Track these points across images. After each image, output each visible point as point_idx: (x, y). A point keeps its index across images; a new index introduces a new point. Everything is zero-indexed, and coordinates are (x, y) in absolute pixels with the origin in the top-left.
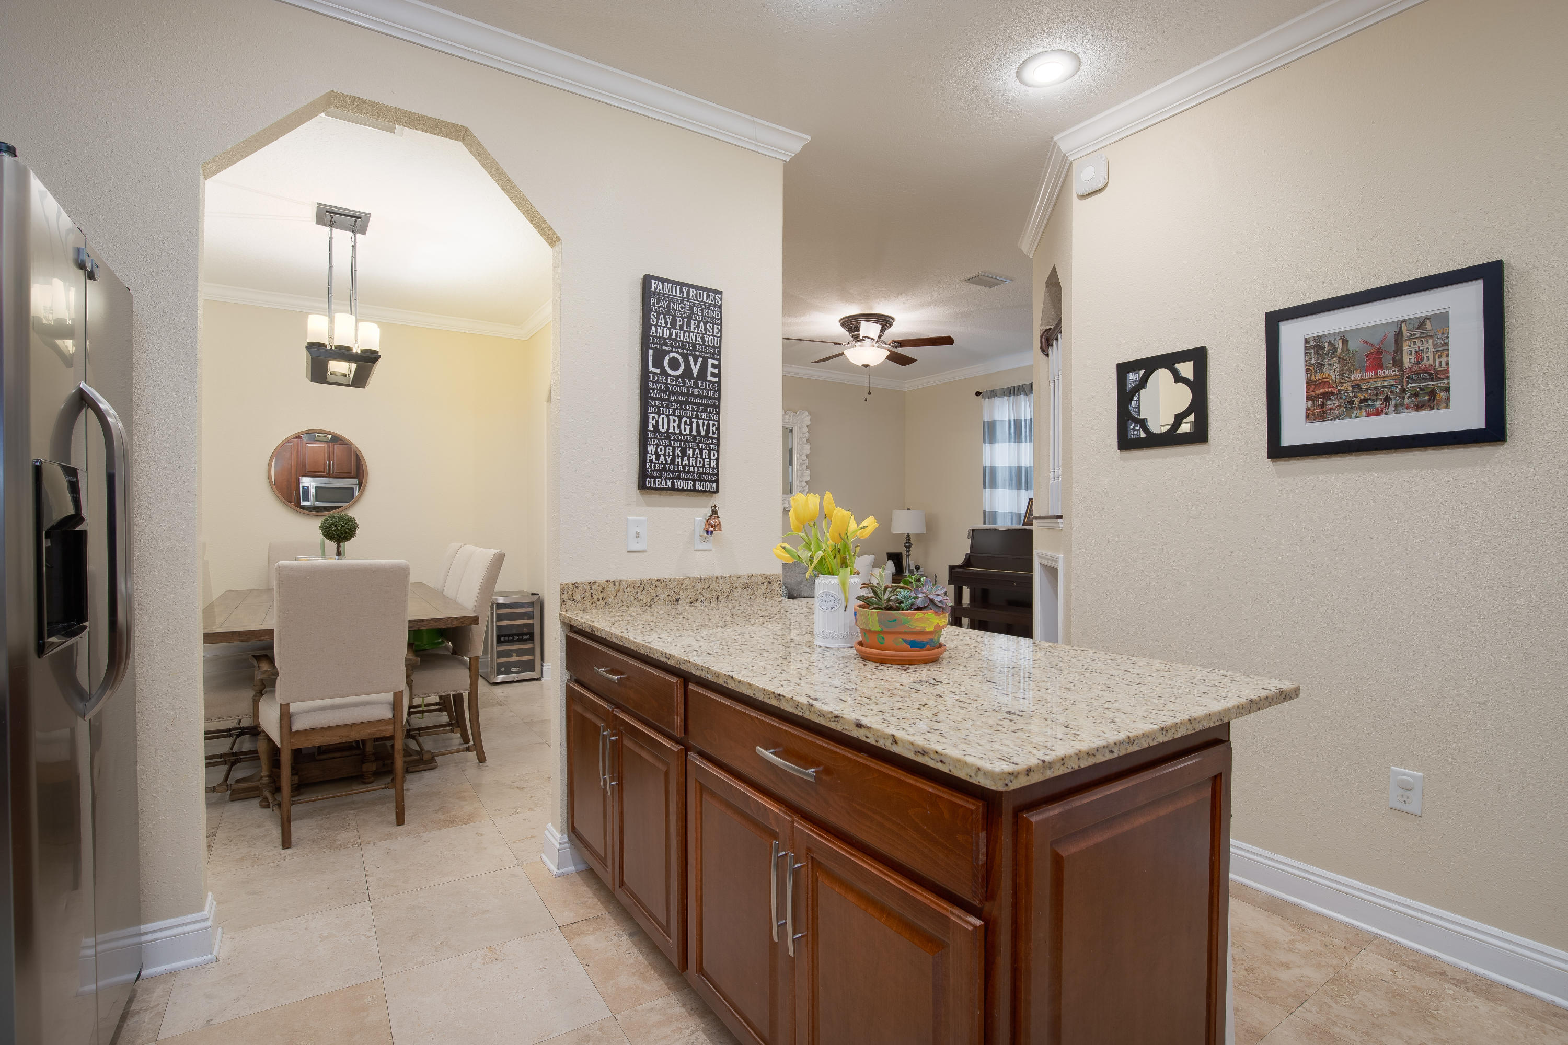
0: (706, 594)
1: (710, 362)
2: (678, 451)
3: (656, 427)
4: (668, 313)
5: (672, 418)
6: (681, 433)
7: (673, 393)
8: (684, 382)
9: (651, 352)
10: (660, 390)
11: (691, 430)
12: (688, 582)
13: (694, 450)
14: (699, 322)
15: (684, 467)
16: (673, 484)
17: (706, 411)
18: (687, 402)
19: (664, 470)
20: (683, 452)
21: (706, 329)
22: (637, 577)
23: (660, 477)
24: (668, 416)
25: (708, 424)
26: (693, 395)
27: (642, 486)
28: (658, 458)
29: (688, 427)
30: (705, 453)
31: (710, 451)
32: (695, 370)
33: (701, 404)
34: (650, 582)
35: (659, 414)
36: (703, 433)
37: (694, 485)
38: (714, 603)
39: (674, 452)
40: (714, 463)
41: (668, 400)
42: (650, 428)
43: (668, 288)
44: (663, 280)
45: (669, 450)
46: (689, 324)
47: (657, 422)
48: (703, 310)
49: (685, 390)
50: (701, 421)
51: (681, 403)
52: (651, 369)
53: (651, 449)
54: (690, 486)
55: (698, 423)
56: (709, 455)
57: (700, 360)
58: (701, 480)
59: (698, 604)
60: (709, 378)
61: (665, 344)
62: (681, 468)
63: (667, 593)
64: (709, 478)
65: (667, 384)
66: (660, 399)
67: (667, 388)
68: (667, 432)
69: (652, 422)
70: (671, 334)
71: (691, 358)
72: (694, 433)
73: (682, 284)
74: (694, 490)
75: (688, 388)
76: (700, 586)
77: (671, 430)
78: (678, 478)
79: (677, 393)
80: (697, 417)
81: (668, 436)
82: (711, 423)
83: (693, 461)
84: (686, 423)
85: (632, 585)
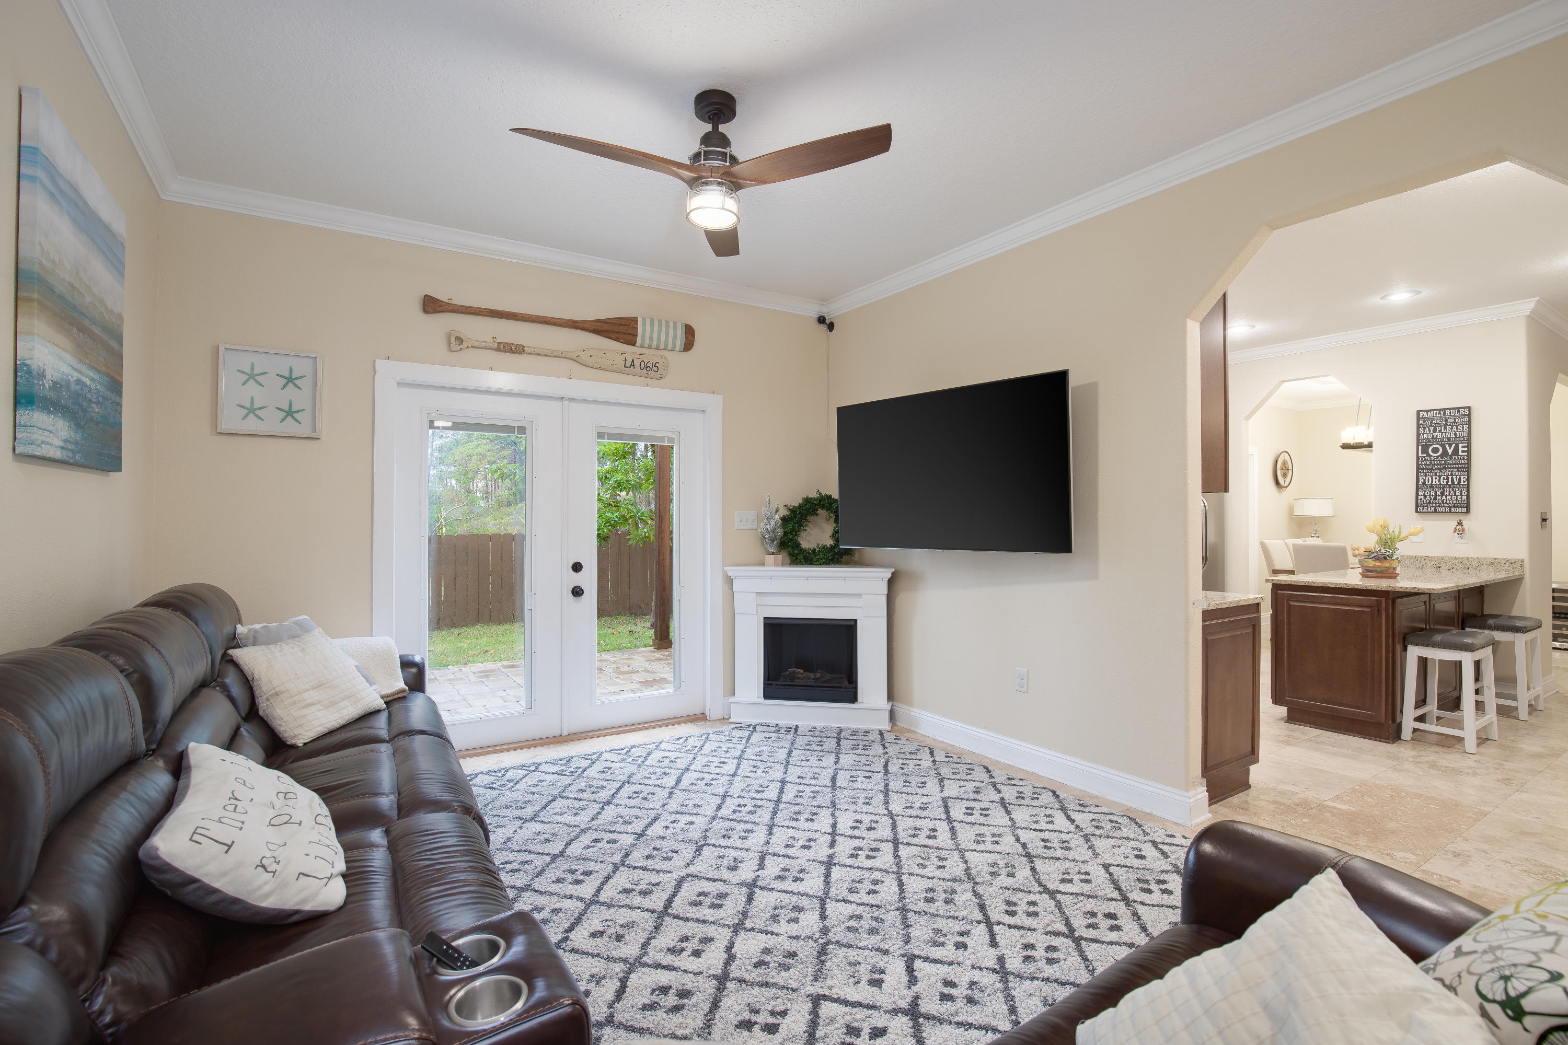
0: (1460, 566)
1: (1461, 445)
2: (1438, 493)
3: (1424, 483)
4: (1431, 425)
5: (1434, 477)
6: (1440, 484)
7: (1435, 464)
8: (1442, 458)
9: (1420, 447)
10: (1426, 464)
11: (1447, 482)
12: (1446, 559)
13: (1450, 492)
14: (1452, 426)
15: (1443, 501)
16: (1435, 510)
17: (1458, 471)
18: (1445, 468)
19: (1430, 503)
20: (1442, 494)
21: (1457, 429)
22: (1413, 554)
23: (1427, 506)
24: (1432, 477)
25: (1460, 478)
26: (1449, 464)
27: (1417, 511)
28: (1425, 497)
29: (1445, 481)
30: (1458, 493)
31: (1461, 492)
32: (1450, 451)
33: (1455, 468)
34: (1422, 557)
35: (1426, 476)
36: (1456, 483)
37: (1450, 510)
38: (1467, 571)
39: (1436, 494)
40: (1464, 498)
41: (1432, 469)
42: (1420, 483)
43: (1431, 414)
44: (1427, 411)
45: (1433, 493)
46: (1445, 428)
47: (1425, 480)
48: (1455, 420)
49: (1443, 462)
50: (1454, 477)
51: (1440, 469)
52: (1420, 455)
53: (1421, 493)
54: (1448, 510)
55: (1452, 479)
56: (1461, 494)
57: (1454, 445)
58: (1455, 507)
59: (1454, 570)
60: (1460, 453)
61: (1430, 442)
62: (1440, 502)
63: (1432, 563)
64: (1462, 505)
65: (1431, 461)
66: (1427, 469)
67: (1431, 463)
68: (1431, 484)
69: (1421, 480)
70: (1433, 436)
71: (1447, 446)
72: (1450, 483)
73: (1440, 410)
74: (1450, 512)
75: (1445, 461)
76: (1455, 561)
77: (1434, 483)
78: (1439, 506)
79: (1438, 464)
80: (1452, 475)
81: (1432, 486)
82: (1462, 477)
83: (1449, 497)
84: (1444, 479)
85: (1410, 558)
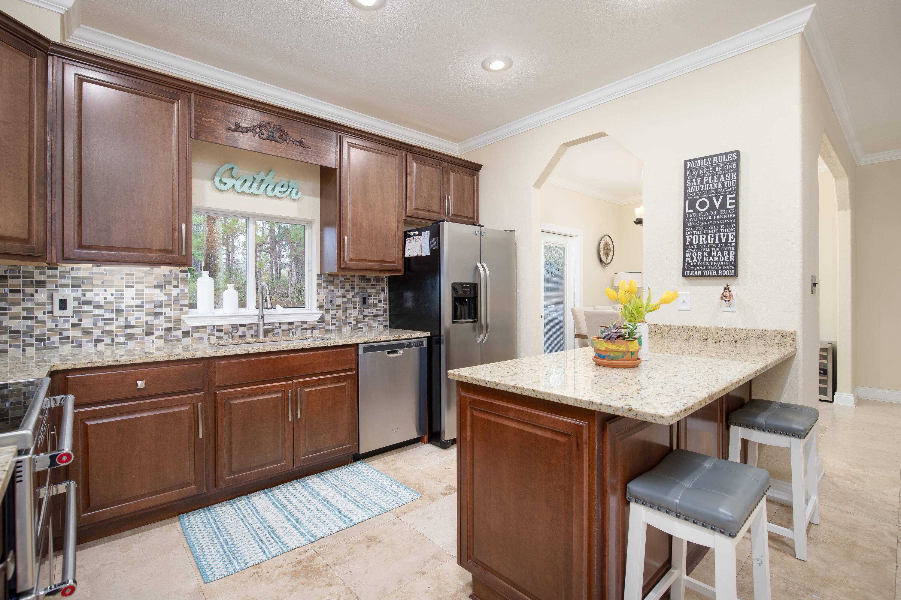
0: (727, 338)
1: (728, 197)
2: (705, 254)
3: (691, 243)
4: (698, 177)
5: (701, 236)
6: (708, 243)
7: (702, 221)
8: (709, 213)
9: (687, 202)
10: (694, 222)
11: (715, 240)
12: (713, 330)
13: (717, 252)
14: (720, 175)
15: (710, 263)
16: (702, 273)
17: (726, 227)
18: (712, 225)
19: (697, 265)
20: (709, 254)
21: (725, 177)
22: (680, 324)
23: (694, 270)
24: (699, 235)
25: (728, 235)
26: (716, 219)
27: (684, 275)
28: (692, 258)
29: (712, 239)
30: (726, 253)
31: (729, 251)
32: (717, 205)
33: (722, 224)
34: (688, 327)
35: (693, 235)
36: (723, 241)
37: (717, 273)
38: (734, 344)
39: (703, 255)
40: (732, 258)
41: (699, 226)
42: (688, 243)
43: (698, 163)
44: (694, 160)
45: (700, 254)
46: (713, 179)
47: (692, 240)
48: (722, 167)
49: (710, 218)
50: (722, 234)
51: (707, 226)
52: (687, 211)
53: (688, 255)
54: (715, 273)
55: (720, 236)
56: (729, 254)
57: (721, 197)
58: (722, 269)
59: (721, 344)
60: (728, 206)
61: (697, 195)
62: (707, 263)
63: (699, 334)
64: (729, 267)
65: (698, 217)
66: (694, 226)
67: (698, 219)
68: (698, 244)
69: (688, 240)
70: (700, 188)
71: (714, 198)
72: (717, 242)
73: (707, 158)
74: (718, 275)
75: (712, 216)
76: (722, 333)
77: (701, 243)
78: (706, 269)
79: (705, 221)
80: (719, 232)
81: (699, 246)
82: (730, 234)
83: (716, 259)
84: (711, 237)
85: (677, 328)
